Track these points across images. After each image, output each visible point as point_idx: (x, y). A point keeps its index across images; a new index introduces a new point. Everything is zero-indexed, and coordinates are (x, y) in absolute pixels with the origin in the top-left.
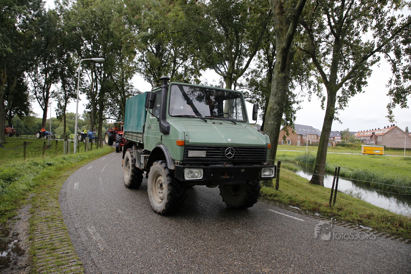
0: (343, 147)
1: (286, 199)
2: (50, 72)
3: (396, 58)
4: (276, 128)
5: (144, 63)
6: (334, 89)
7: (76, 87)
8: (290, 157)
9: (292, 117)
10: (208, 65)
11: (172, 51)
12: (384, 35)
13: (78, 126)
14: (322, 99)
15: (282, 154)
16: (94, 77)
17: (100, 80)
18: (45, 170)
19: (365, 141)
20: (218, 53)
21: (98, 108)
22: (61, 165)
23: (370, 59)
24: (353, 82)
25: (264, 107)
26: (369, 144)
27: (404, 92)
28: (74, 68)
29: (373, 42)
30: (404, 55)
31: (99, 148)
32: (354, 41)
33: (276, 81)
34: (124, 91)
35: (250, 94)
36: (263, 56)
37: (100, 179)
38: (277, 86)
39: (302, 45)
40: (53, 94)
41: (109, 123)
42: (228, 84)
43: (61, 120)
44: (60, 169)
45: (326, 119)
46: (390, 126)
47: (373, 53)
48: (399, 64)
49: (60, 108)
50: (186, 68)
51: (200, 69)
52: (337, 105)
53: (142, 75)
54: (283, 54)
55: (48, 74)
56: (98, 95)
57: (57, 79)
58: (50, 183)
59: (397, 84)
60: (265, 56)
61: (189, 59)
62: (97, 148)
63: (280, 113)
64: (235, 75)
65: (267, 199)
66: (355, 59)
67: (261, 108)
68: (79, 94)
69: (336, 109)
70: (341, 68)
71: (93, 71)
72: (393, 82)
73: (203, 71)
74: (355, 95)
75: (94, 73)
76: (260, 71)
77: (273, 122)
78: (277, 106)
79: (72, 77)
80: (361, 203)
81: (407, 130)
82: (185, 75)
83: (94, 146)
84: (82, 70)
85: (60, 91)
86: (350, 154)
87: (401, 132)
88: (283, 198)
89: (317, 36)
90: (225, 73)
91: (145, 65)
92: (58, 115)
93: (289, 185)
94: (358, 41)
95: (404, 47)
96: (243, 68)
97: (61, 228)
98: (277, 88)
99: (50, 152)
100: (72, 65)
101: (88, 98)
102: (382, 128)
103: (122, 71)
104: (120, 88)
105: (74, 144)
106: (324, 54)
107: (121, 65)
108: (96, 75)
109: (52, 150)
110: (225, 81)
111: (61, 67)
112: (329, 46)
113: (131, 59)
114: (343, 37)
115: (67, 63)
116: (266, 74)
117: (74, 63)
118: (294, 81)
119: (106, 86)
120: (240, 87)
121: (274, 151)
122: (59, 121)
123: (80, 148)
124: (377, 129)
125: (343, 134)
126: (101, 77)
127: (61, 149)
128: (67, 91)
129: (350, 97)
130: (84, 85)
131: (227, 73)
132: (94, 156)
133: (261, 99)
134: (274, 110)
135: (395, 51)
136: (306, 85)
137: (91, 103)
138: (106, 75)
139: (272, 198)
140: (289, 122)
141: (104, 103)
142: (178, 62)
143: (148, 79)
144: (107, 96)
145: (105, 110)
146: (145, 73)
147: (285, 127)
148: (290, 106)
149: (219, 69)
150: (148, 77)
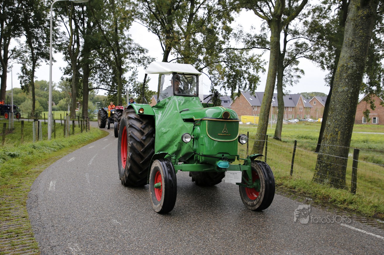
1: (369, 208)
2: (7, 21)
4: (351, 98)
5: (147, 4)
7: (48, 43)
8: (376, 143)
9: (380, 80)
10: (244, 4)
13: (53, 100)
15: (362, 138)
16: (74, 27)
17: (83, 32)
18: (6, 164)
21: (82, 73)
22: (30, 156)
25: (332, 65)
28: (43, 14)
31: (84, 131)
33: (352, 23)
34: (118, 48)
35: (310, 46)
37: (87, 175)
38: (354, 30)
40: (14, 52)
41: (97, 95)
42: (275, 31)
43: (28, 92)
44: (28, 162)
49: (26, 74)
50: (210, 9)
51: (231, 10)
53: (144, 22)
55: (5, 24)
56: (80, 54)
57: (19, 30)
58: (14, 182)
62: (82, 131)
63: (359, 74)
64: (286, 17)
65: (336, 207)
67: (328, 67)
68: (53, 52)
71: (72, 18)
73: (236, 13)
75: (73, 21)
76: (327, 8)
77: (346, 89)
78: (354, 63)
79: (40, 27)
82: (209, 21)
83: (77, 129)
84: (56, 17)
85: (24, 49)
88: (363, 207)
90: (269, 14)
91: (149, 7)
92: (23, 84)
93: (375, 188)
96: (299, 5)
97: (31, 247)
98: (354, 34)
99: (13, 138)
100: (40, 10)
101: (66, 59)
103: (114, 17)
104: (113, 44)
105: (47, 127)
107: (113, 8)
108: (76, 24)
109: (16, 135)
110: (269, 27)
111: (24, 13)
115: (32, 6)
116: (336, 12)
117: (42, 6)
119: (92, 40)
120: (294, 36)
121: (348, 134)
122: (25, 93)
123: (57, 132)
126: (84, 27)
127: (29, 134)
128: (35, 48)
130: (59, 39)
131: (273, 15)
132: (77, 143)
133: (327, 54)
134: (348, 69)
137: (71, 66)
138: (92, 24)
139: (345, 206)
140: (374, 88)
141: (89, 65)
142: (198, 1)
143: (153, 28)
144: (94, 55)
145: (92, 76)
146: (149, 19)
147: (368, 96)
148: (377, 62)
149: (260, 8)
150: (153, 26)
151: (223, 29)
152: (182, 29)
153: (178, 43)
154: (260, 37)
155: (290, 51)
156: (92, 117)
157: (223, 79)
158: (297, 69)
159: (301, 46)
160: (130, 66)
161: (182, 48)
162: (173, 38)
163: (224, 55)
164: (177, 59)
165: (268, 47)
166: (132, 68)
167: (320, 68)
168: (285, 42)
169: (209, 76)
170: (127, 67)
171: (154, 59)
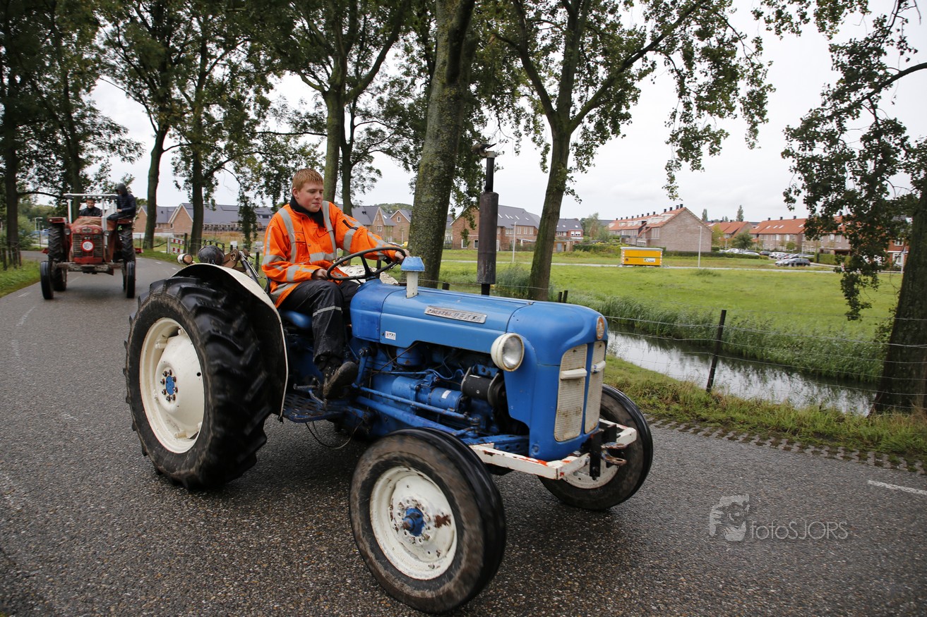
0: (586, 253)
3: (684, 67)
4: (439, 211)
5: (122, 51)
6: (565, 126)
9: (481, 189)
10: (287, 64)
11: (195, 22)
12: (664, 17)
14: (542, 149)
15: (461, 269)
19: (627, 239)
20: (310, 35)
23: (637, 65)
24: (604, 113)
25: (419, 165)
26: (635, 246)
27: (697, 138)
29: (643, 29)
30: (699, 61)
31: (10, 268)
32: (607, 25)
33: (437, 105)
34: (71, 124)
35: (388, 135)
36: (417, 48)
37: (14, 343)
38: (440, 116)
39: (500, 26)
41: (36, 204)
42: (333, 109)
45: (550, 192)
46: (674, 209)
47: (641, 53)
48: (690, 79)
50: (234, 68)
51: (268, 72)
52: (571, 161)
53: (118, 81)
54: (451, 44)
59: (685, 122)
60: (420, 49)
61: (239, 47)
62: (5, 267)
63: (447, 177)
64: (351, 89)
66: (608, 64)
67: (414, 167)
69: (570, 171)
70: (580, 82)
72: (678, 116)
73: (276, 77)
74: (608, 141)
76: (409, 81)
77: (431, 198)
78: (441, 161)
80: (616, 364)
81: (705, 216)
82: (233, 87)
86: (599, 265)
87: (693, 220)
89: (532, 9)
91: (125, 55)
94: (614, 26)
95: (699, 44)
96: (369, 74)
98: (440, 121)
102: (660, 212)
103: (61, 70)
104: (60, 116)
106: (547, 50)
107: (58, 53)
110: (325, 101)
112: (555, 32)
113: (86, 39)
114: (585, 15)
116: (423, 90)
118: (484, 108)
119: (20, 107)
120: (365, 119)
121: (436, 262)
124: (651, 214)
125: (585, 224)
129: (597, 146)
133: (412, 148)
134: (433, 170)
135: (684, 51)
136: (510, 118)
138: (18, 79)
140: (474, 199)
141: (17, 152)
142: (213, 54)
143: (135, 92)
144: (25, 133)
145: (24, 172)
146: (126, 77)
147: (467, 210)
148: (477, 163)
149: (313, 73)
150: (135, 87)
151: (256, 100)
152: (186, 96)
153: (180, 119)
154: (315, 117)
155: (360, 141)
156: (28, 244)
157: (258, 180)
158: (371, 169)
159: (375, 134)
160: (95, 154)
161: (188, 128)
162: (171, 110)
163: (259, 142)
164: (181, 144)
165: (326, 133)
166: (100, 159)
167: (402, 169)
168: (353, 127)
169: (237, 175)
170: (91, 157)
171: (139, 144)
